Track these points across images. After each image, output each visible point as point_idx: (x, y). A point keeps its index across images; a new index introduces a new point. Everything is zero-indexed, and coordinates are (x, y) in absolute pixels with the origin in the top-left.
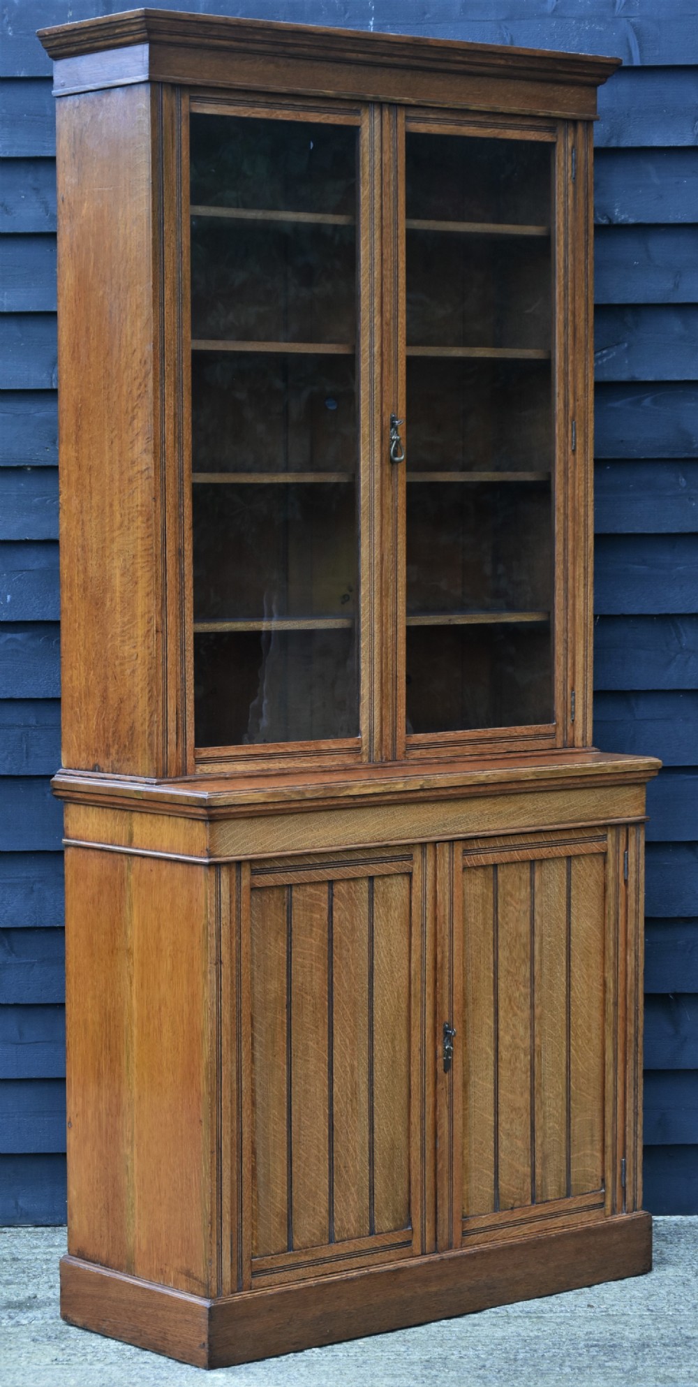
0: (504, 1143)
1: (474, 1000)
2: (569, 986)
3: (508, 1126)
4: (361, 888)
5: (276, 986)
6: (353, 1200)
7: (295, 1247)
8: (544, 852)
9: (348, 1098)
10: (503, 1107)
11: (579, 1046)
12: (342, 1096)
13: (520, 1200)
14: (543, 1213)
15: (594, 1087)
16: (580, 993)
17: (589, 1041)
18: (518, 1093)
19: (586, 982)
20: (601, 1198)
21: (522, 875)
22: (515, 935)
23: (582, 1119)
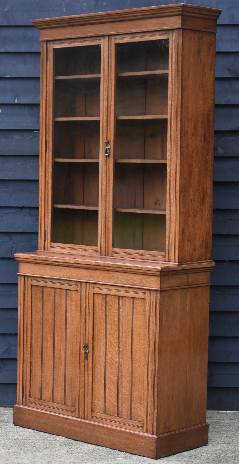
0: (108, 391)
2: (132, 344)
3: (109, 386)
4: (63, 292)
5: (39, 316)
6: (60, 391)
7: (42, 399)
9: (59, 358)
10: (107, 378)
11: (136, 367)
12: (57, 357)
13: (113, 413)
14: (120, 421)
15: (141, 384)
16: (137, 348)
17: (140, 366)
18: (113, 376)
19: (139, 344)
20: (142, 425)
21: (115, 300)
22: (113, 320)
23: (137, 394)
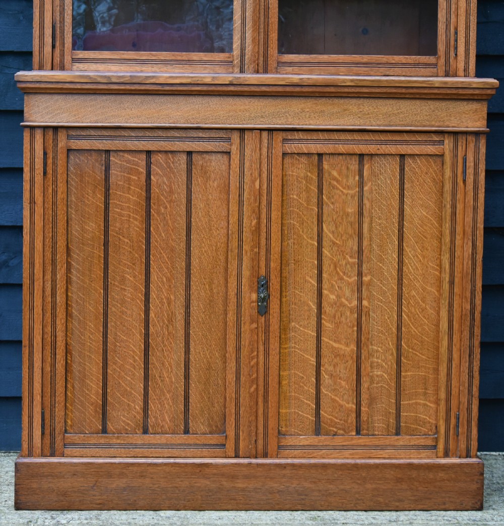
0: (326, 381)
1: (296, 262)
2: (401, 262)
3: (331, 368)
4: (179, 160)
5: (94, 227)
6: (168, 404)
7: (109, 430)
8: (372, 149)
9: (164, 324)
10: (324, 351)
11: (411, 313)
12: (158, 321)
13: (344, 430)
14: (367, 444)
15: (428, 349)
16: (414, 270)
17: (423, 311)
18: (343, 343)
19: (420, 261)
20: (433, 441)
21: (349, 165)
22: (341, 213)
23: (414, 373)
